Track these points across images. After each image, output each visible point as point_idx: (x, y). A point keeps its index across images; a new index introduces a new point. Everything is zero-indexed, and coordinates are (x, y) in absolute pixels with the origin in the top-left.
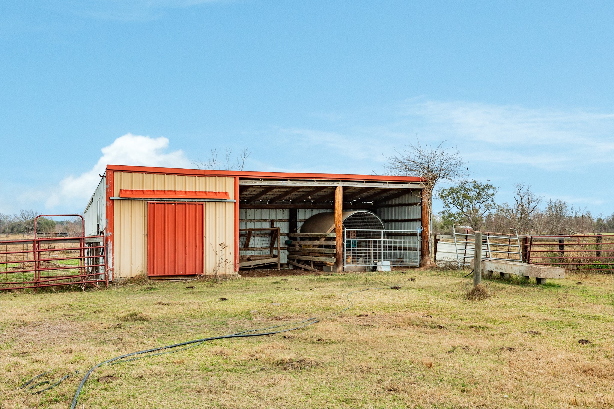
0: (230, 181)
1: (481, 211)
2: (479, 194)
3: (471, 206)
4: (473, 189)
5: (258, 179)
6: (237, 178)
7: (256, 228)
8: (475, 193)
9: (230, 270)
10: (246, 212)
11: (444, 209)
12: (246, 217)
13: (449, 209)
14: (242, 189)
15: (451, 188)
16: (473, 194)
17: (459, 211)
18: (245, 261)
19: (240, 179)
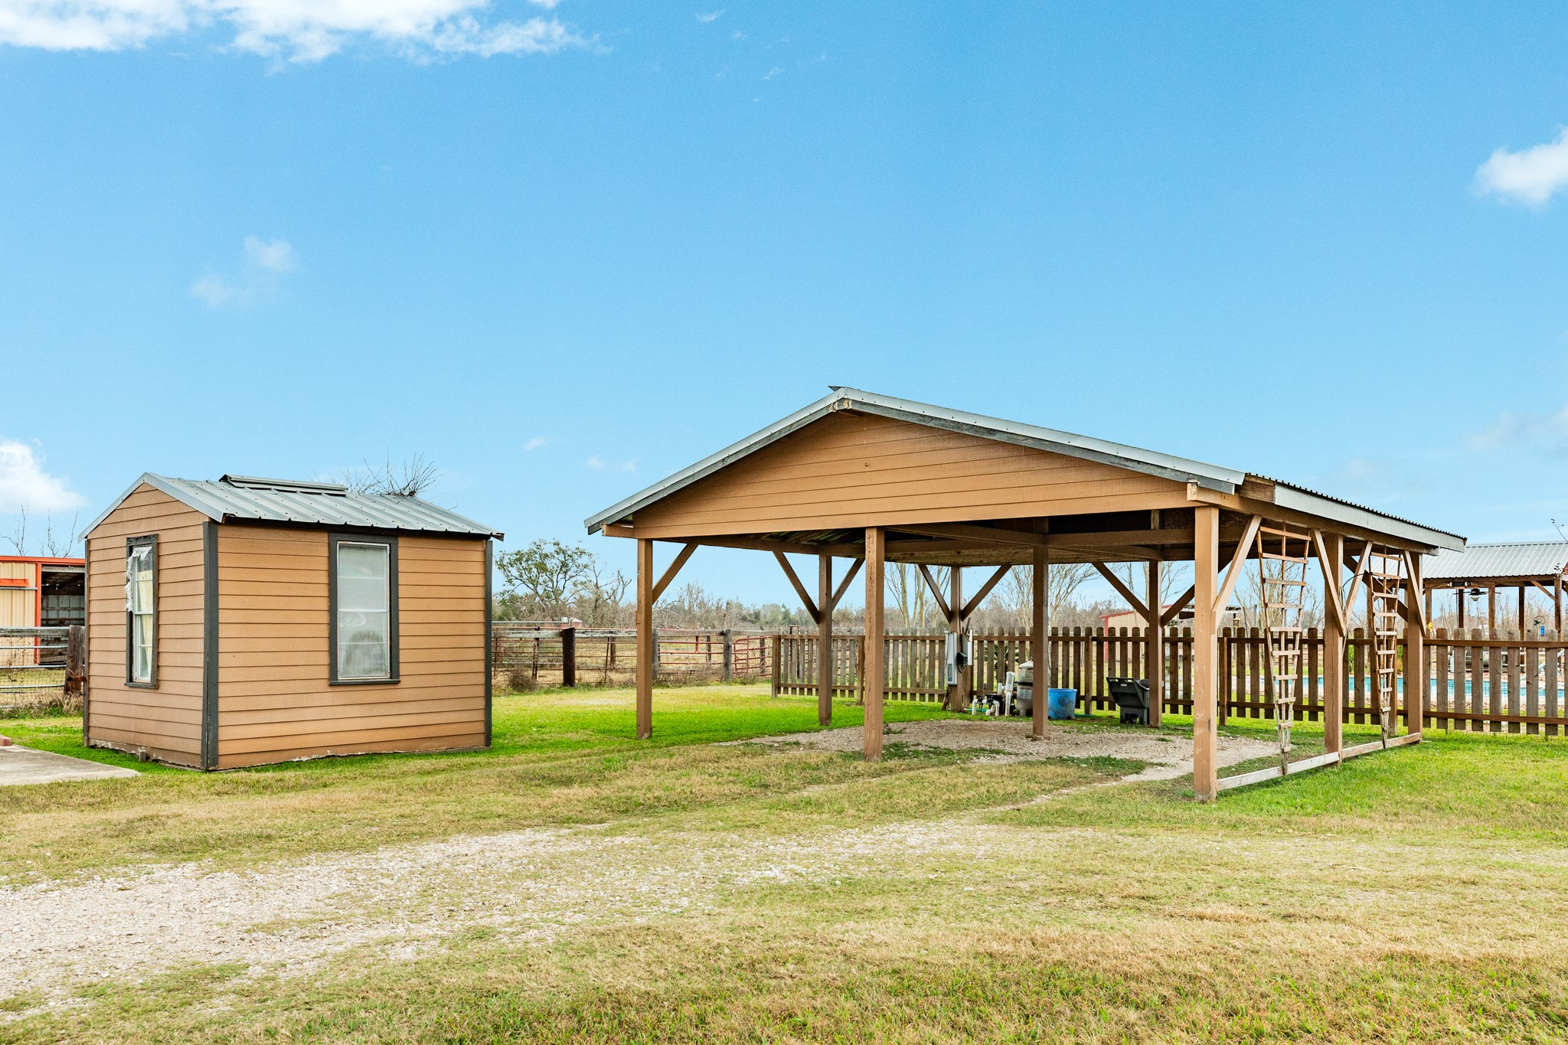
0: (31, 569)
1: (566, 594)
2: (564, 565)
3: (550, 585)
4: (556, 555)
5: (67, 566)
6: (40, 565)
7: (71, 617)
8: (558, 562)
9: (29, 663)
10: (58, 599)
11: (504, 588)
12: (58, 604)
13: (512, 588)
14: (45, 576)
15: (519, 552)
16: (552, 564)
17: (530, 592)
18: (54, 655)
19: (43, 565)
